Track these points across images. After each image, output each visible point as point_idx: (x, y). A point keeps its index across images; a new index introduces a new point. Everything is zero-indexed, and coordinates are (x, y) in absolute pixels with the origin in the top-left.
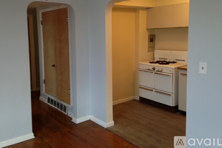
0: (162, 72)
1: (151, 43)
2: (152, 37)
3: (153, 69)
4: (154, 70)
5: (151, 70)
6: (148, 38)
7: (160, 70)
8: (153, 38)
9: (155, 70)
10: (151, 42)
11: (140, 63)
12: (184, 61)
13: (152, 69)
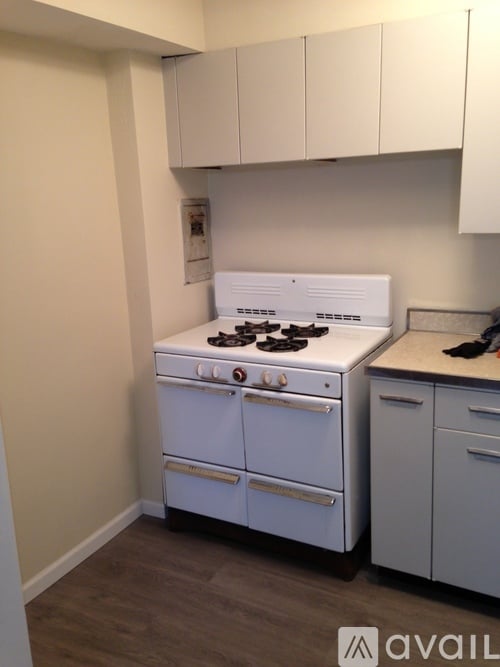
0: (285, 389)
1: (197, 239)
2: (196, 211)
3: (236, 376)
4: (243, 379)
5: (224, 382)
6: (183, 218)
7: (274, 383)
8: (202, 215)
9: (248, 382)
10: (197, 234)
11: (159, 345)
12: (357, 318)
13: (230, 378)
